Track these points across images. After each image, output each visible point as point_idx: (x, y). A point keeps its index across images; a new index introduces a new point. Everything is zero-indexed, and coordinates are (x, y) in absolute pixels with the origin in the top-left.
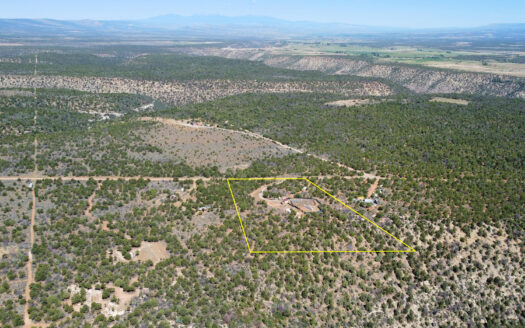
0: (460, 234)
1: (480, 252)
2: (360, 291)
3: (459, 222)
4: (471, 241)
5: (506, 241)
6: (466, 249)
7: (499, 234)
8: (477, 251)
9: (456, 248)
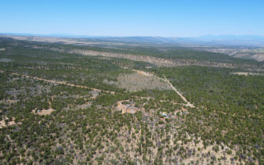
0: (201, 145)
1: (207, 161)
2: (115, 157)
3: (205, 137)
4: (205, 152)
5: (232, 159)
6: (198, 155)
7: (229, 153)
8: (205, 159)
9: (191, 153)
